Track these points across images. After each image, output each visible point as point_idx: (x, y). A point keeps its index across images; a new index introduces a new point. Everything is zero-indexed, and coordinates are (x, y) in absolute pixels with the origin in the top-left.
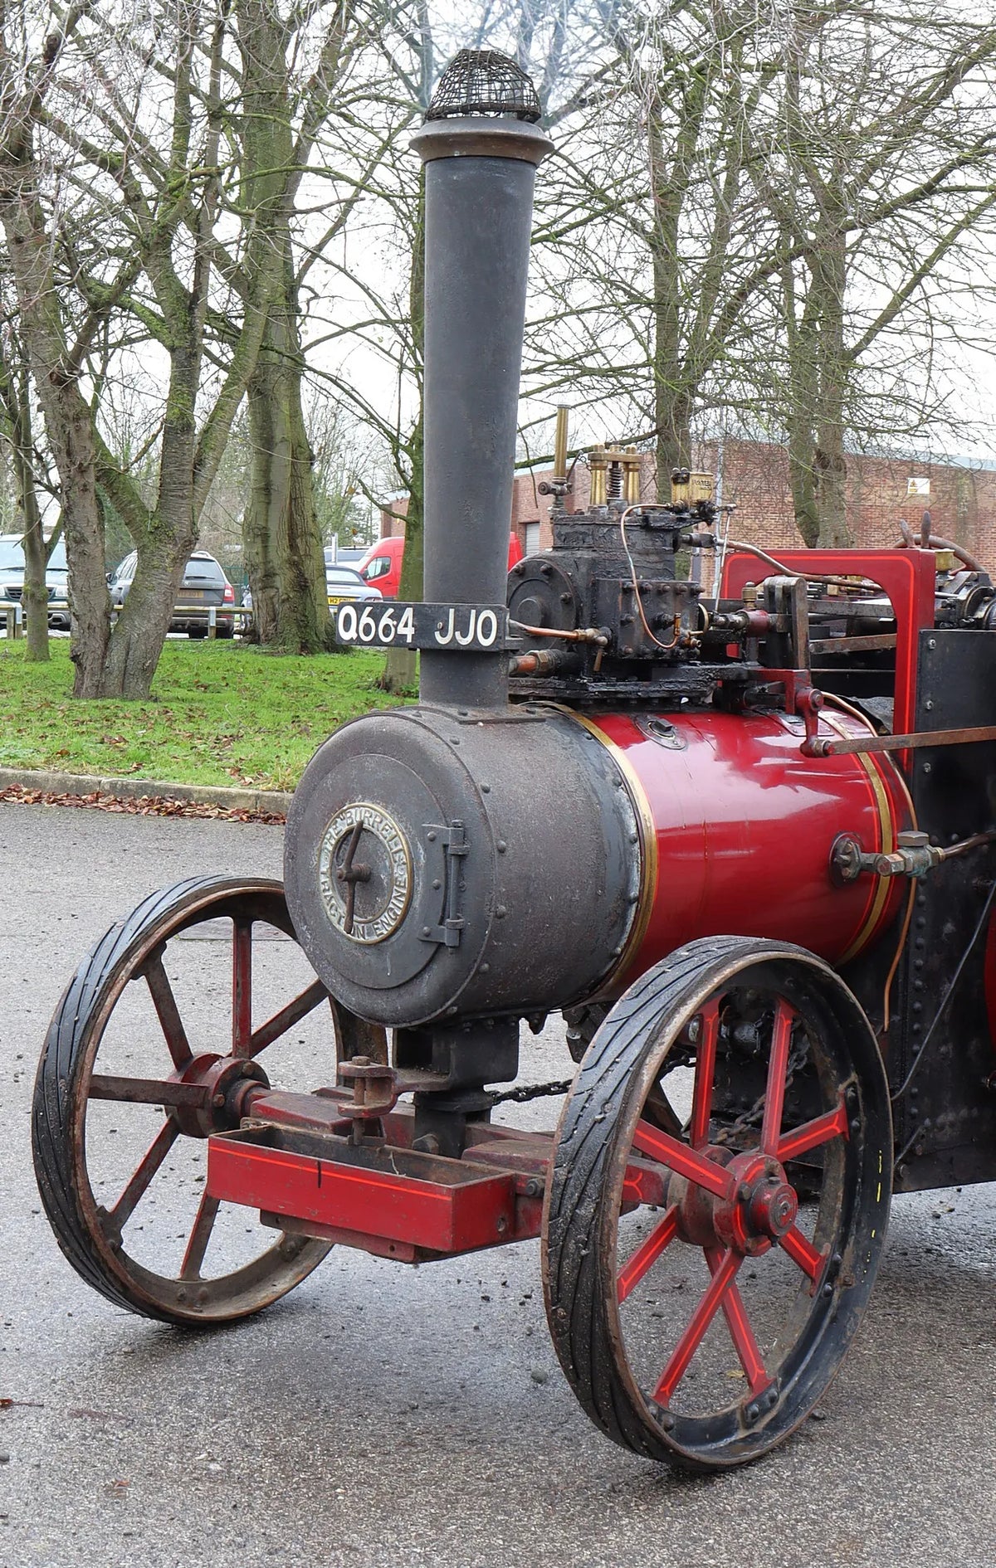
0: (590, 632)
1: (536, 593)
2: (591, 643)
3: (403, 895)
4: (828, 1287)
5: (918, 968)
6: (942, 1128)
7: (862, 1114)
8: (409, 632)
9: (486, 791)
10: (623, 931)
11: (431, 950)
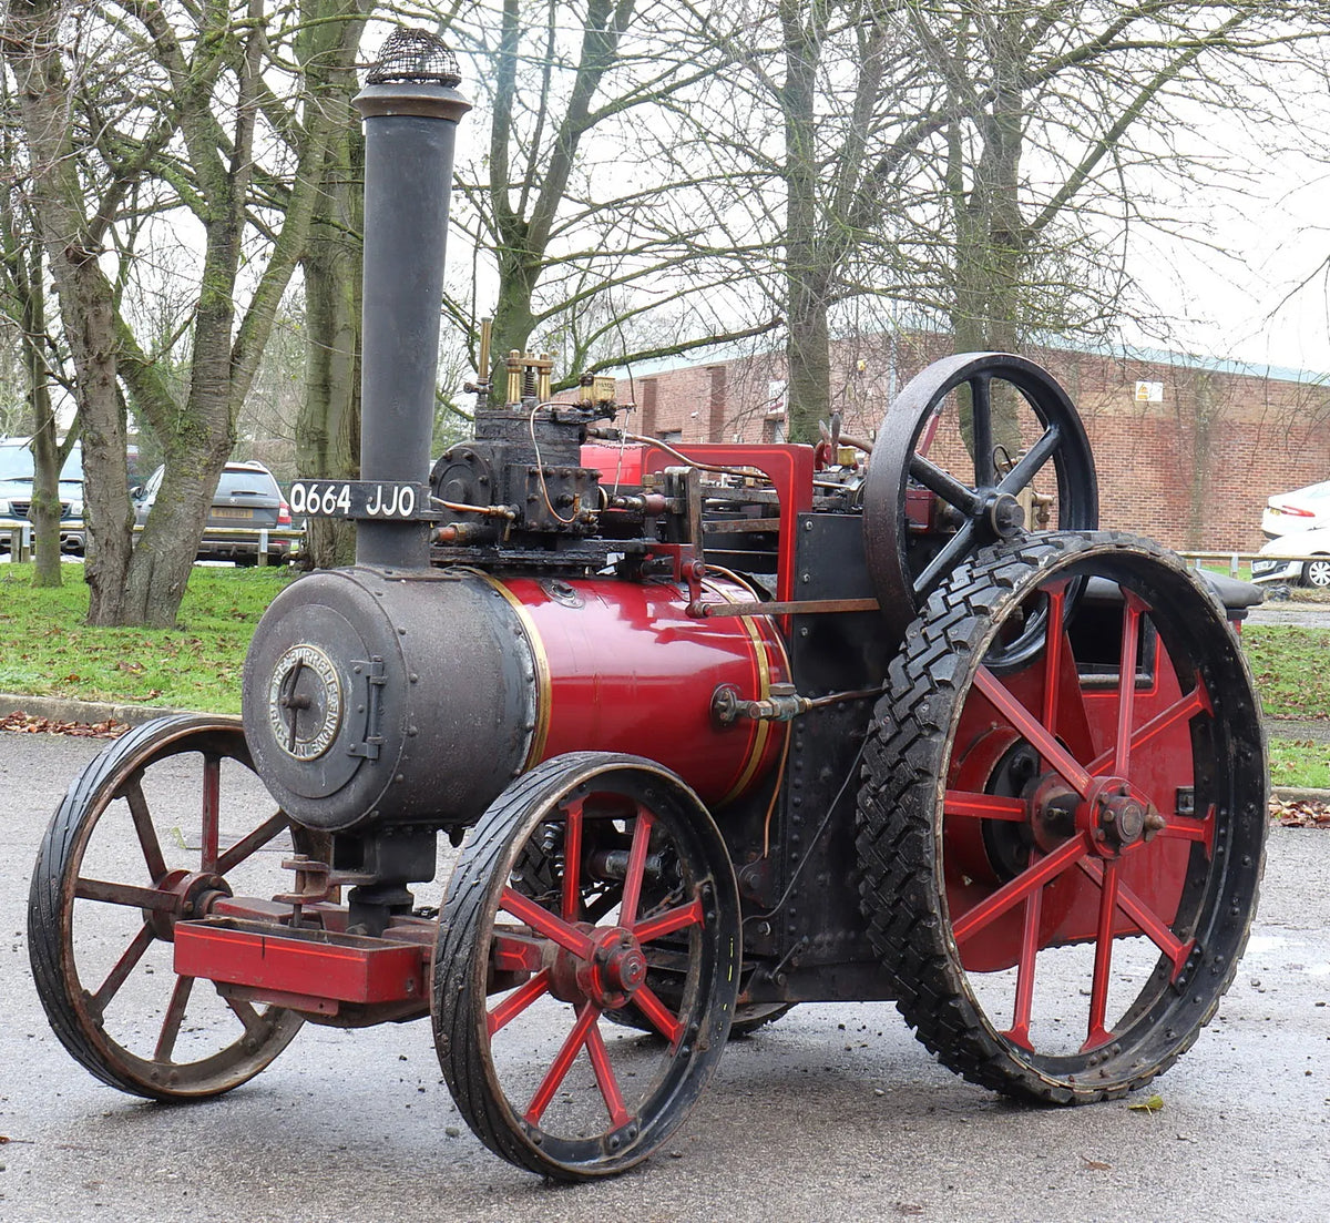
0: (501, 508)
1: (460, 476)
2: (502, 517)
3: (334, 718)
4: (686, 1049)
5: (796, 805)
6: (820, 945)
7: (717, 908)
8: (346, 505)
9: (403, 633)
10: (521, 755)
11: (356, 764)
